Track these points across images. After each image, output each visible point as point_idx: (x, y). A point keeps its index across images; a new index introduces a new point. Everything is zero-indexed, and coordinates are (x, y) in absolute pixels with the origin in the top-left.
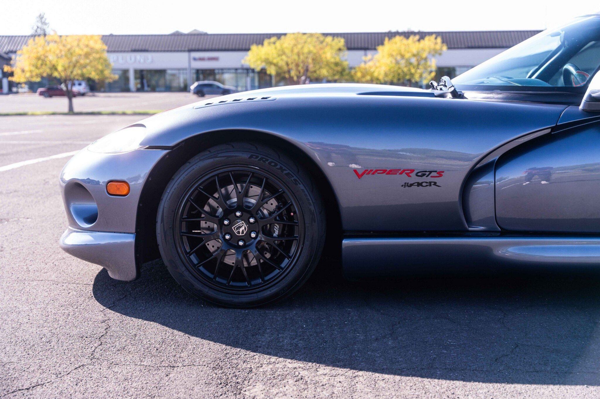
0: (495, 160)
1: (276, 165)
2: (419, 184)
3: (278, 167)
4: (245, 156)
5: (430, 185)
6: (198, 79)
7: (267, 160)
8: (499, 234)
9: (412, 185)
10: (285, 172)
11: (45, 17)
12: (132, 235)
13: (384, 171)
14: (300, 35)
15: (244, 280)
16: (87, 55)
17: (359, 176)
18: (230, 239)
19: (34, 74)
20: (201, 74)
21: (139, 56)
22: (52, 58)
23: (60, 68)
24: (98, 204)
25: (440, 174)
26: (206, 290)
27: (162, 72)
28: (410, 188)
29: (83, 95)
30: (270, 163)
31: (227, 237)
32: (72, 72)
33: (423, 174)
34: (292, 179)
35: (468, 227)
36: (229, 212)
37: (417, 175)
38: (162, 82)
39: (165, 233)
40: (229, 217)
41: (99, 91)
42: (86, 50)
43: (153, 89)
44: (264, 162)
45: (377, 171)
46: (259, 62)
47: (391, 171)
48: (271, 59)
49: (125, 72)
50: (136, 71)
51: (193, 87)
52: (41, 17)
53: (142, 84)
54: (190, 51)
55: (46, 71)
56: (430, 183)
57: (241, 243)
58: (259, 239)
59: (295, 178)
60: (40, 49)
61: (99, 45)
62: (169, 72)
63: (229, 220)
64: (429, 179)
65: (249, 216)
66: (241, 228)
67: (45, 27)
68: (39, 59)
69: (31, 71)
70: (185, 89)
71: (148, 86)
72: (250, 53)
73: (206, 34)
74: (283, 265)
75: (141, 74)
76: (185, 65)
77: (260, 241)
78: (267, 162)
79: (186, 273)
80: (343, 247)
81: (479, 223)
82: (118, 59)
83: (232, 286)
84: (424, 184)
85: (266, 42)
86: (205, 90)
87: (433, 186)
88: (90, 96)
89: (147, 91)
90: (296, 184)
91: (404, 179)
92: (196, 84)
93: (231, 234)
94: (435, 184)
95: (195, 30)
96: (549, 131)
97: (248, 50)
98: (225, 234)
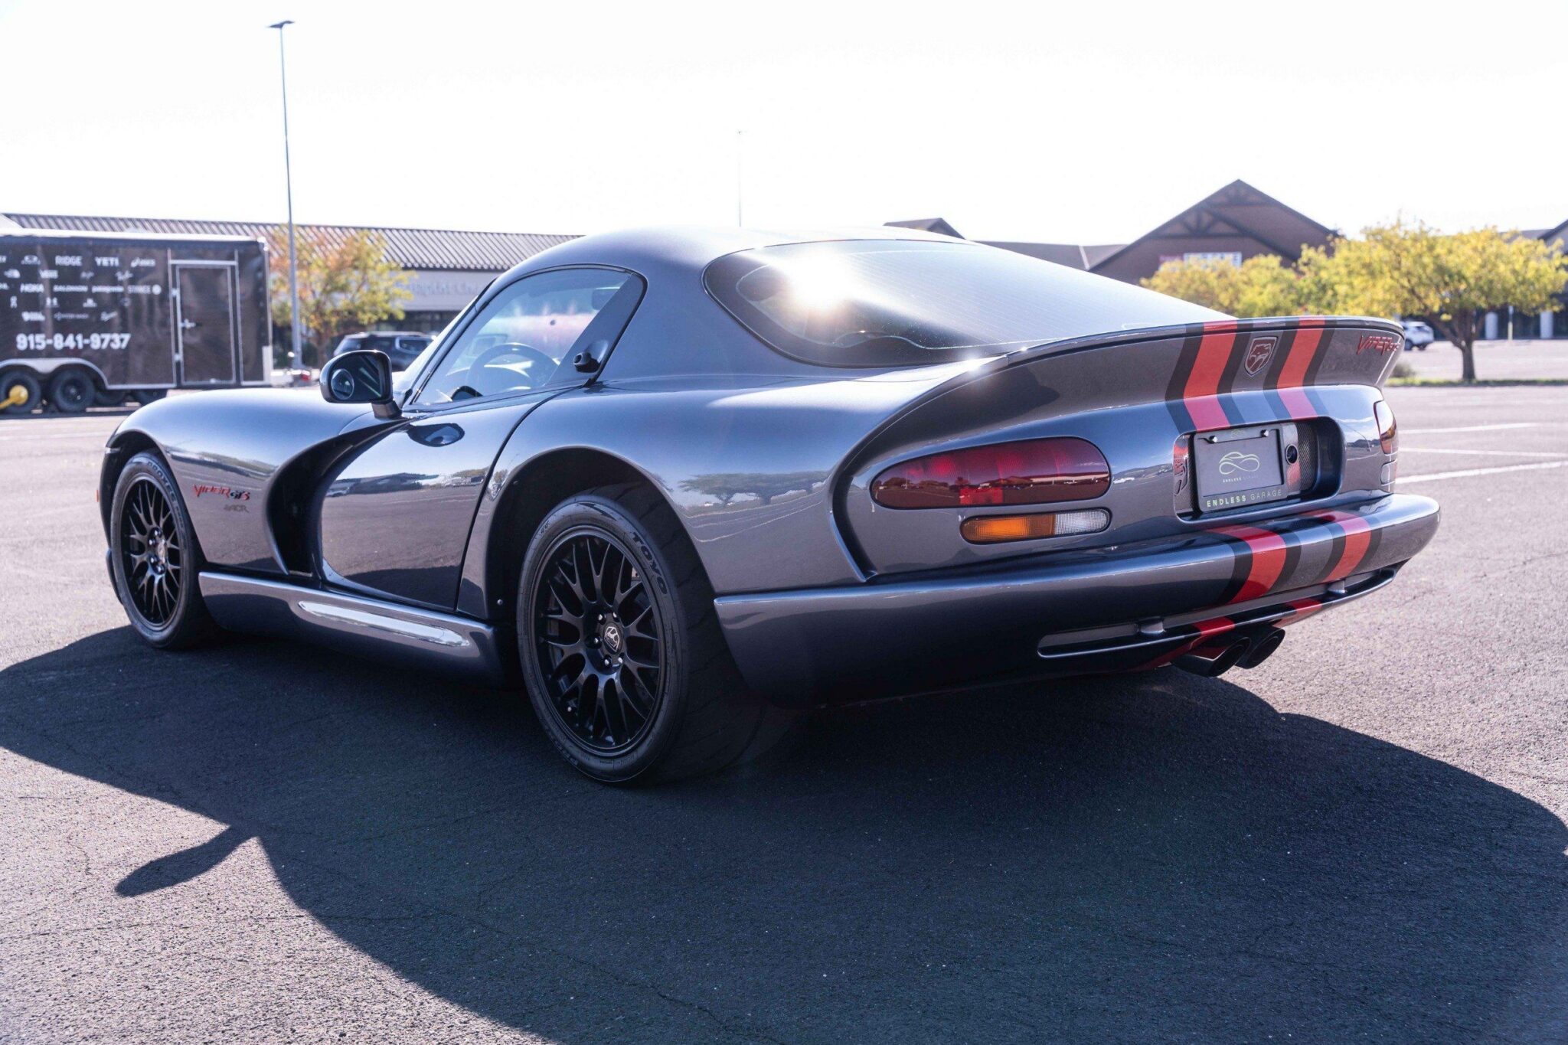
1: (162, 475)
2: (235, 508)
3: (163, 478)
4: (146, 462)
5: (242, 510)
7: (157, 469)
9: (230, 508)
10: (167, 484)
13: (212, 489)
25: (248, 496)
28: (230, 512)
30: (158, 473)
33: (236, 494)
34: (171, 493)
35: (285, 570)
37: (232, 496)
56: (242, 507)
59: (173, 492)
64: (241, 502)
80: (199, 581)
84: (238, 508)
87: (244, 511)
91: (225, 500)
94: (245, 508)
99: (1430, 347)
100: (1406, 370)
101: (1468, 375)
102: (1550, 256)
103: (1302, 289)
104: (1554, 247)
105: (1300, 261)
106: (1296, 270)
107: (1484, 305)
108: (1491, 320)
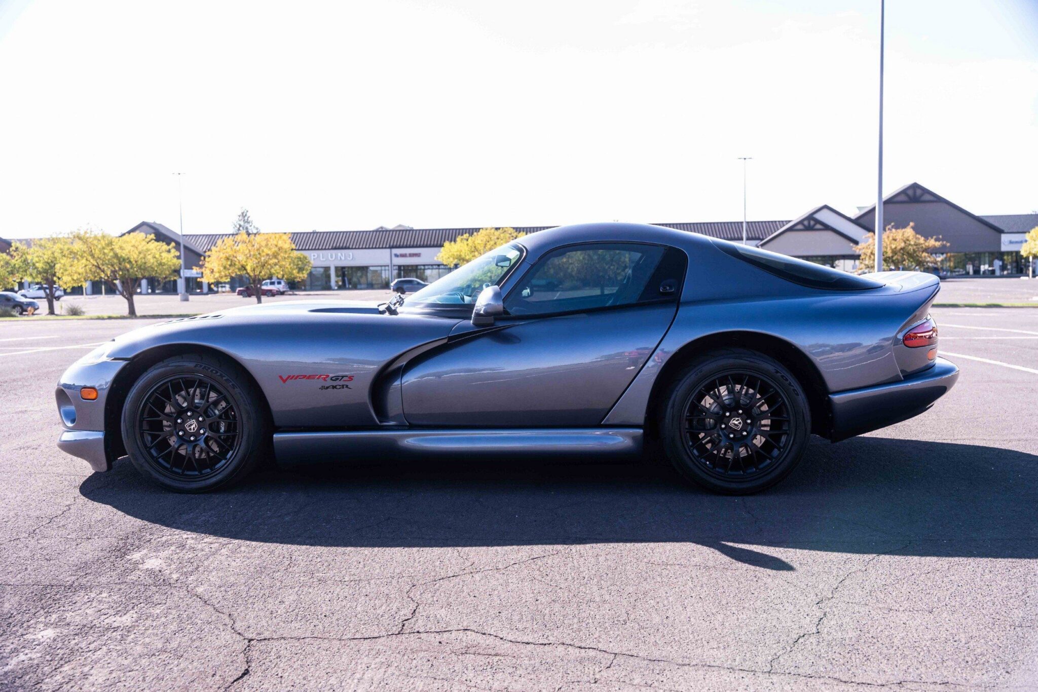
0: (403, 365)
1: (217, 372)
2: (334, 387)
3: (219, 374)
4: (191, 365)
5: (343, 388)
6: (399, 276)
7: (209, 368)
8: (407, 428)
9: (327, 388)
10: (224, 378)
11: (248, 214)
12: (101, 433)
13: (304, 376)
14: (493, 230)
15: (195, 470)
16: (275, 256)
17: (284, 381)
18: (183, 435)
19: (223, 274)
20: (404, 270)
21: (339, 253)
22: (241, 258)
23: (249, 268)
24: (76, 407)
25: (351, 378)
26: (162, 479)
27: (364, 269)
28: (326, 390)
29: (282, 293)
30: (212, 371)
31: (181, 433)
32: (260, 272)
33: (336, 378)
34: (231, 384)
35: (378, 422)
36: (181, 412)
37: (331, 379)
38: (363, 280)
39: (127, 431)
40: (182, 417)
41: (299, 289)
42: (274, 249)
43: (355, 287)
44: (207, 370)
45: (298, 376)
46: (451, 259)
47: (310, 376)
48: (463, 256)
49: (327, 269)
50: (336, 268)
51: (392, 284)
52: (244, 215)
53: (344, 281)
54: (391, 247)
55: (234, 272)
56: (343, 385)
57: (192, 438)
58: (206, 434)
59: (233, 383)
60: (229, 250)
61: (287, 245)
62: (371, 268)
63: (182, 418)
64: (342, 383)
65: (199, 415)
66: (192, 426)
67: (248, 225)
68: (227, 259)
69: (220, 272)
70: (386, 286)
71: (350, 283)
72: (442, 249)
73: (412, 230)
74: (228, 456)
75: (343, 272)
76: (388, 262)
77: (207, 437)
78: (209, 370)
79: (146, 465)
80: (274, 441)
81: (393, 419)
82: (318, 256)
83: (187, 475)
84: (338, 387)
85: (459, 239)
86: (405, 286)
87: (345, 389)
88: (290, 295)
89: (349, 289)
90: (234, 388)
91: (321, 383)
92: (396, 280)
93: (184, 430)
94: (347, 386)
95: (400, 226)
96: (445, 341)
97: (441, 246)
98: (179, 431)
99: (62, 299)
100: (79, 311)
101: (132, 313)
102: (169, 251)
103: (15, 265)
104: (171, 246)
105: (11, 249)
106: (8, 254)
107: (140, 276)
108: (144, 282)
